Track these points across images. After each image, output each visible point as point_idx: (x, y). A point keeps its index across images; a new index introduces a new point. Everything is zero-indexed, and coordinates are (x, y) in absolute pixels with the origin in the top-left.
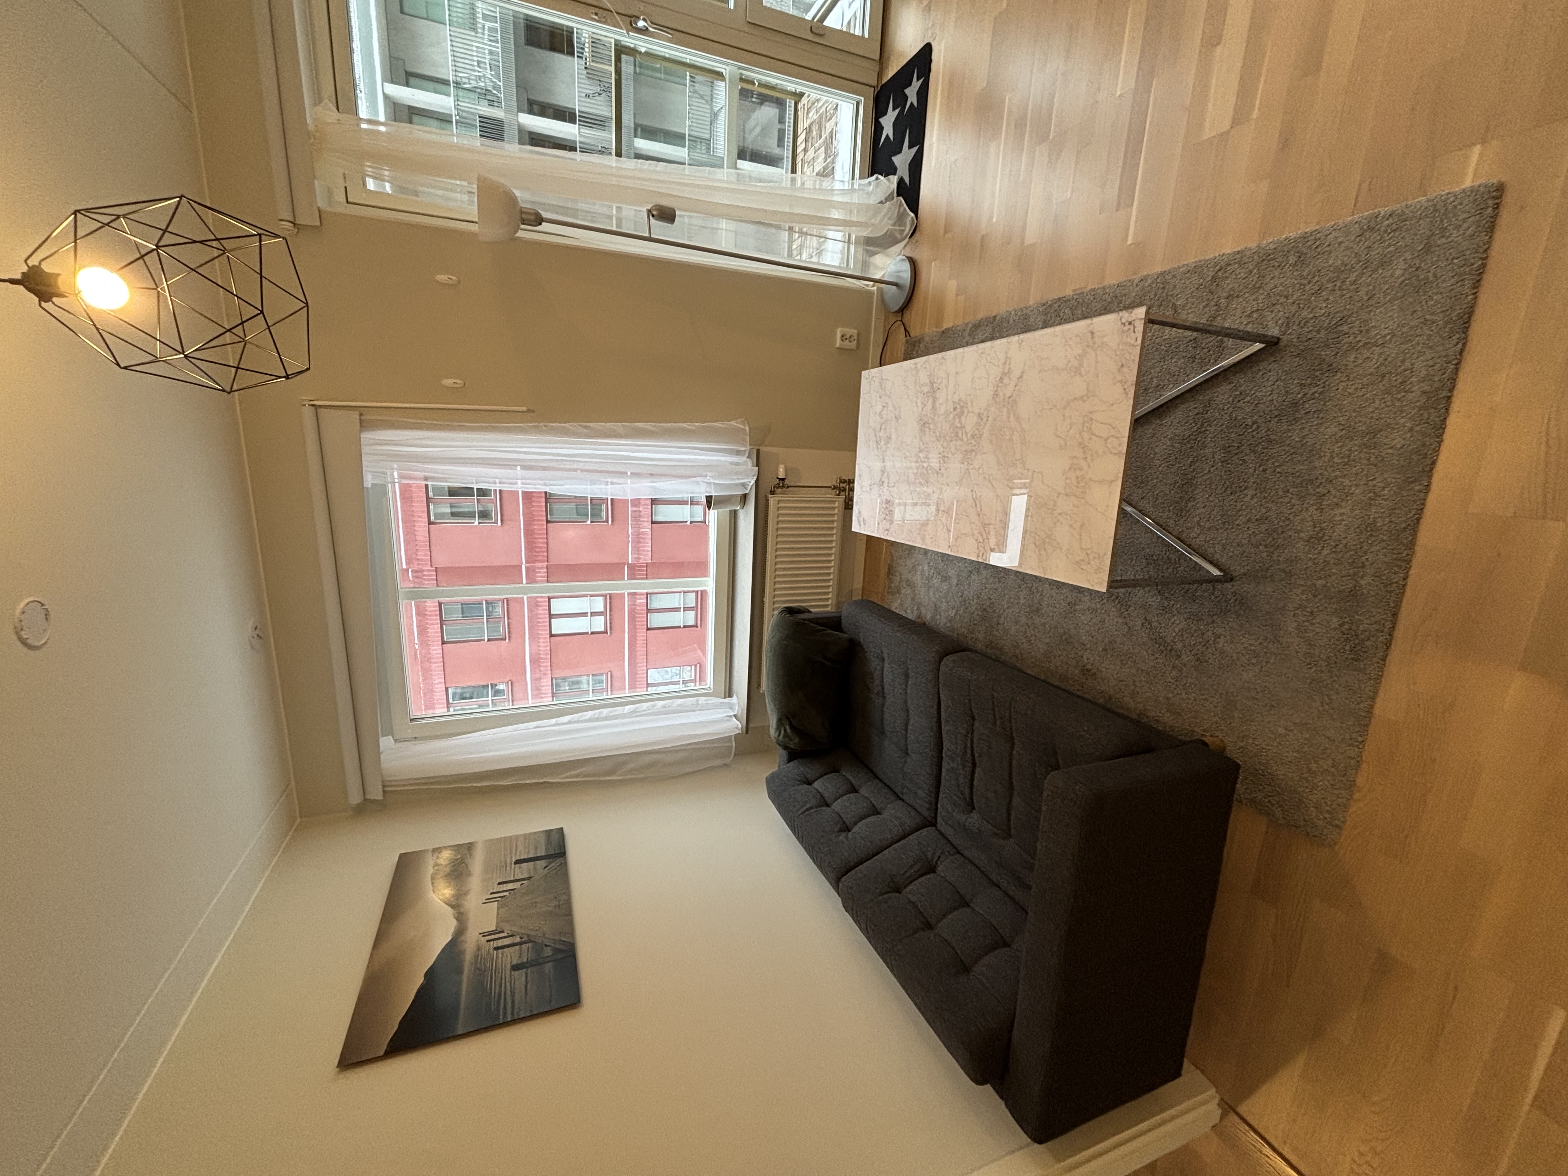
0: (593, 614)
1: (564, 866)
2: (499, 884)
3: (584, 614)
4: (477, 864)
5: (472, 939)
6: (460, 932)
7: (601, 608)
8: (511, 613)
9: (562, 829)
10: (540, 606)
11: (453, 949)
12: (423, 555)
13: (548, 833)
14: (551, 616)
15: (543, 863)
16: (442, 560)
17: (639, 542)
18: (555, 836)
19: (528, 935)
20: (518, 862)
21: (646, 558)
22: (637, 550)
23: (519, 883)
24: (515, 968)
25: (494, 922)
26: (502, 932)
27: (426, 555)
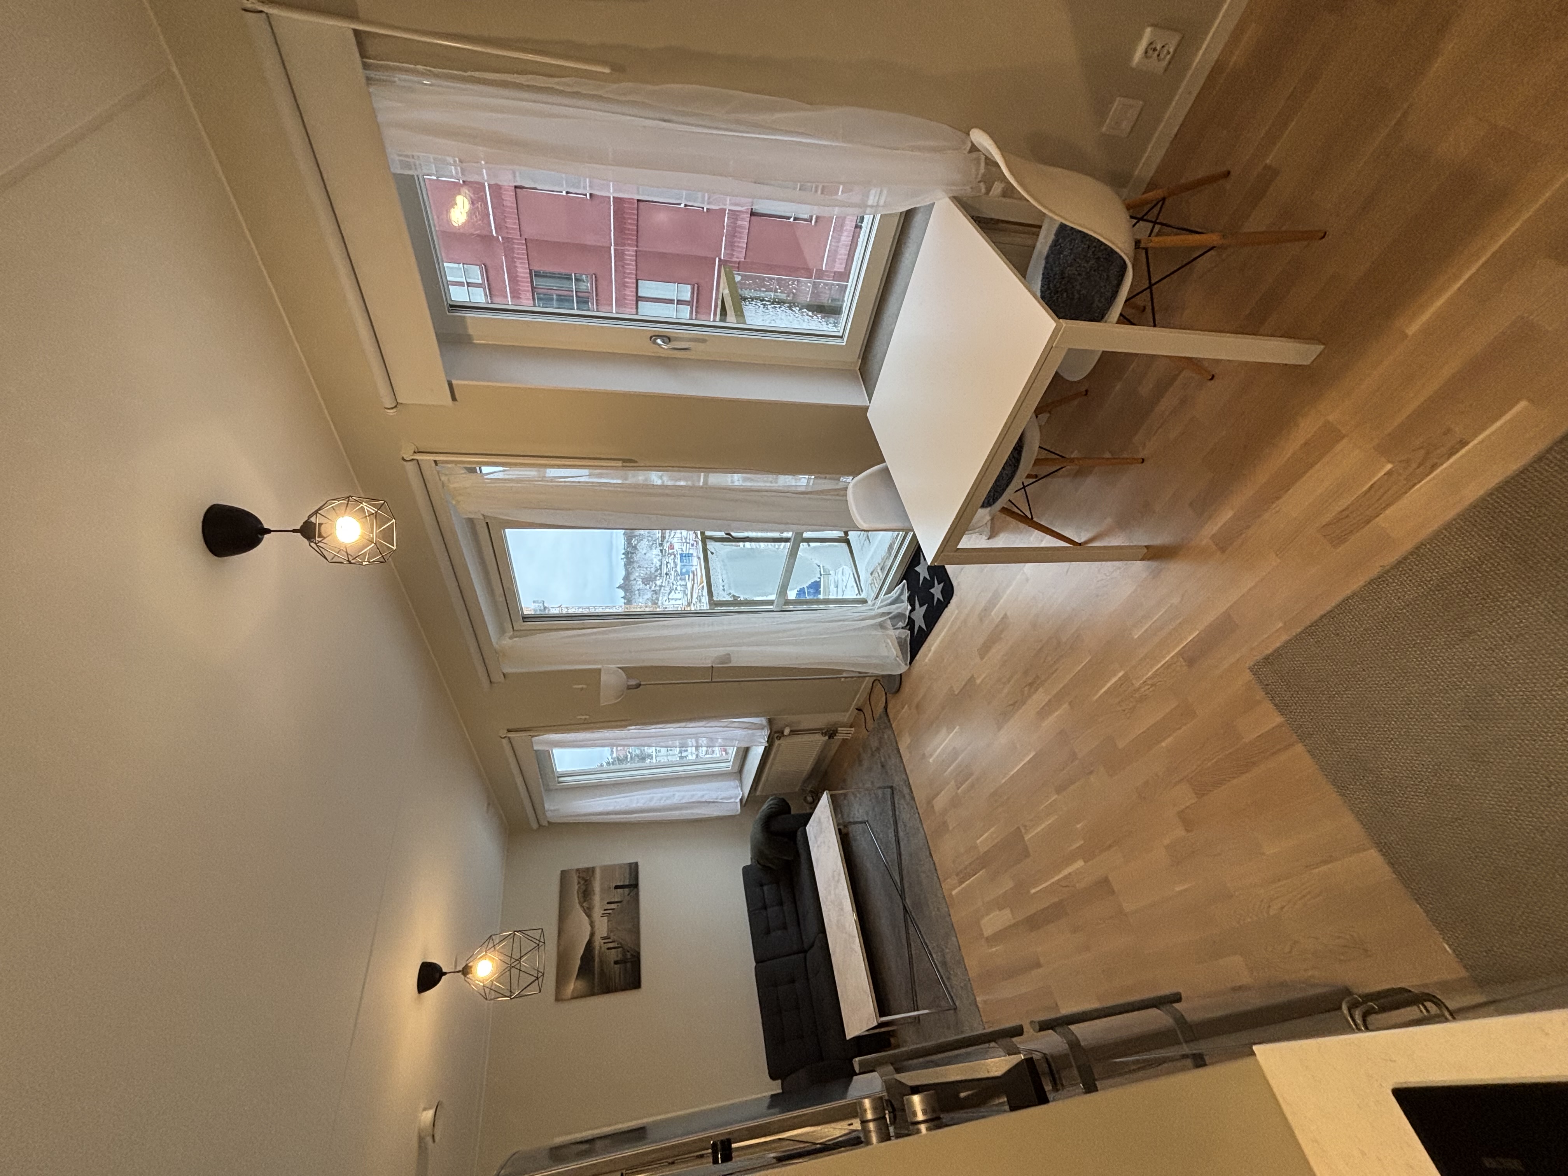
0: (680, 302)
1: (637, 895)
2: (608, 903)
3: (671, 301)
4: (597, 886)
5: (598, 942)
6: (592, 935)
7: (687, 296)
8: (599, 289)
9: (636, 864)
10: (627, 287)
11: (589, 945)
12: (511, 223)
13: (630, 864)
14: (638, 299)
15: (627, 890)
16: (530, 231)
17: (734, 236)
18: (633, 866)
19: (621, 943)
20: (617, 887)
21: (740, 256)
22: (731, 245)
23: (616, 905)
24: (616, 963)
25: (606, 930)
26: (609, 938)
27: (515, 223)
